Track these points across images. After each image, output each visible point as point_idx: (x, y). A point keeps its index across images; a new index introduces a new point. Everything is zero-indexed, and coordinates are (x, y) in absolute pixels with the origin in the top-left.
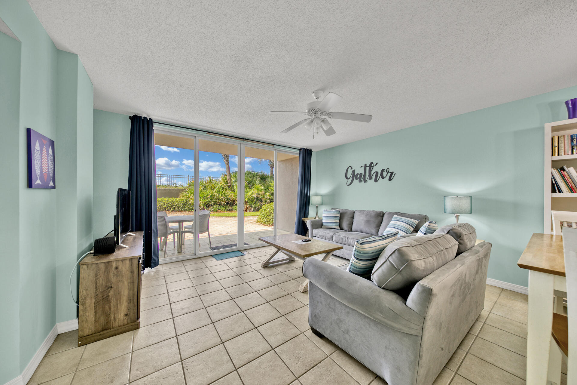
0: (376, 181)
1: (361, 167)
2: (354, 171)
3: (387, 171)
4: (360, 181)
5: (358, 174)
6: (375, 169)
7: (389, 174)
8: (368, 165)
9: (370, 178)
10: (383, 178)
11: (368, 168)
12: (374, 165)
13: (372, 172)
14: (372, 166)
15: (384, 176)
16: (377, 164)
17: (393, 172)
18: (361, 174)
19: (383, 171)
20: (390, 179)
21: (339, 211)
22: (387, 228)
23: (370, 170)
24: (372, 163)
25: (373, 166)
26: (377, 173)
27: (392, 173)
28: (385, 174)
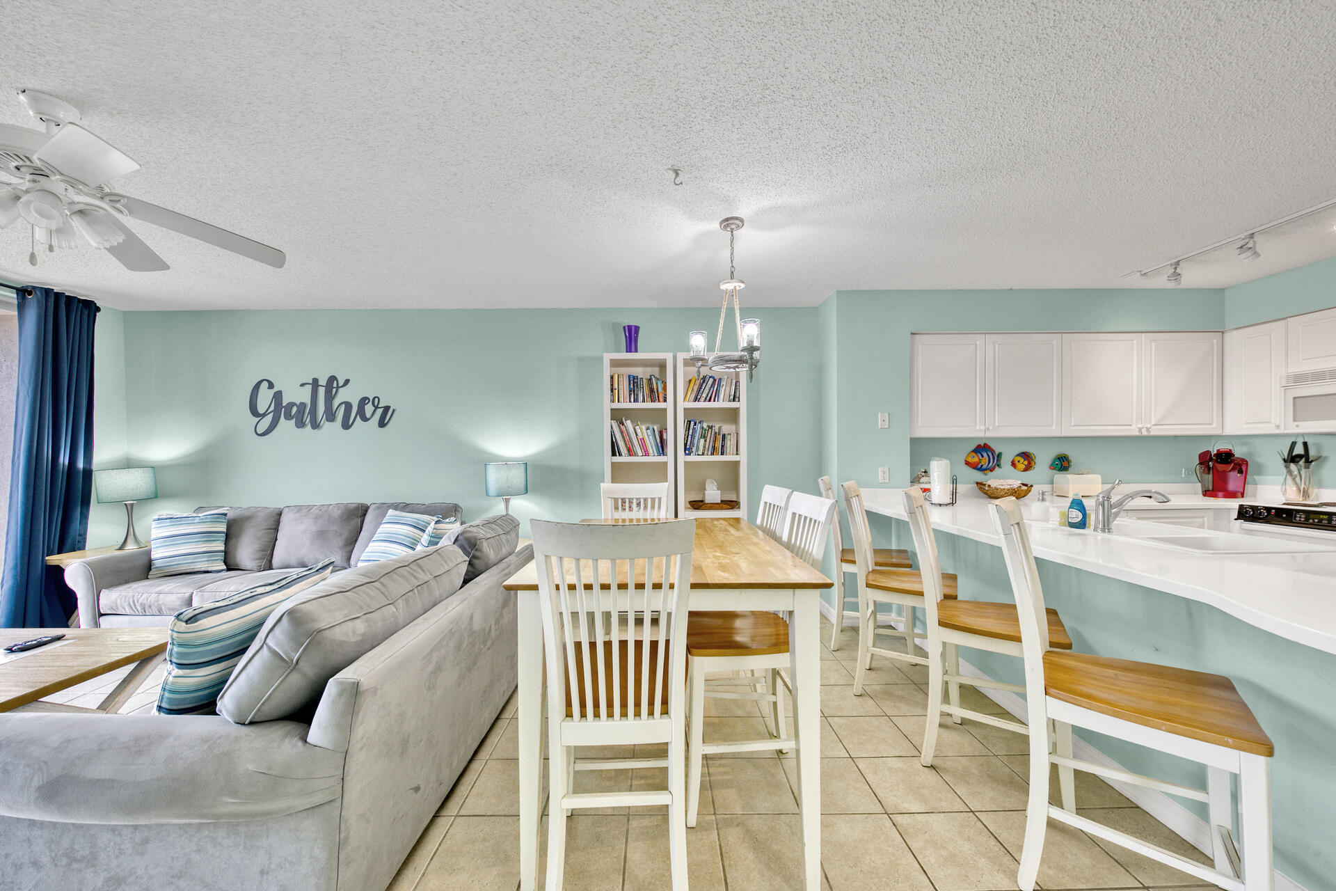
0: (346, 425)
1: (302, 385)
2: (278, 396)
3: (375, 402)
4: (300, 424)
5: (291, 405)
6: (342, 396)
7: (380, 411)
8: (323, 382)
9: (331, 416)
10: (365, 419)
11: (322, 391)
12: (340, 385)
13: (336, 403)
14: (335, 385)
15: (368, 416)
16: (347, 382)
17: (390, 407)
18: (303, 405)
19: (363, 401)
20: (382, 424)
21: (225, 515)
22: (370, 544)
23: (330, 397)
24: (332, 379)
25: (338, 387)
26: (348, 406)
27: (387, 409)
28: (369, 409)
